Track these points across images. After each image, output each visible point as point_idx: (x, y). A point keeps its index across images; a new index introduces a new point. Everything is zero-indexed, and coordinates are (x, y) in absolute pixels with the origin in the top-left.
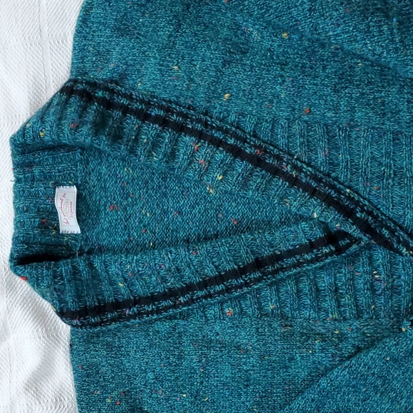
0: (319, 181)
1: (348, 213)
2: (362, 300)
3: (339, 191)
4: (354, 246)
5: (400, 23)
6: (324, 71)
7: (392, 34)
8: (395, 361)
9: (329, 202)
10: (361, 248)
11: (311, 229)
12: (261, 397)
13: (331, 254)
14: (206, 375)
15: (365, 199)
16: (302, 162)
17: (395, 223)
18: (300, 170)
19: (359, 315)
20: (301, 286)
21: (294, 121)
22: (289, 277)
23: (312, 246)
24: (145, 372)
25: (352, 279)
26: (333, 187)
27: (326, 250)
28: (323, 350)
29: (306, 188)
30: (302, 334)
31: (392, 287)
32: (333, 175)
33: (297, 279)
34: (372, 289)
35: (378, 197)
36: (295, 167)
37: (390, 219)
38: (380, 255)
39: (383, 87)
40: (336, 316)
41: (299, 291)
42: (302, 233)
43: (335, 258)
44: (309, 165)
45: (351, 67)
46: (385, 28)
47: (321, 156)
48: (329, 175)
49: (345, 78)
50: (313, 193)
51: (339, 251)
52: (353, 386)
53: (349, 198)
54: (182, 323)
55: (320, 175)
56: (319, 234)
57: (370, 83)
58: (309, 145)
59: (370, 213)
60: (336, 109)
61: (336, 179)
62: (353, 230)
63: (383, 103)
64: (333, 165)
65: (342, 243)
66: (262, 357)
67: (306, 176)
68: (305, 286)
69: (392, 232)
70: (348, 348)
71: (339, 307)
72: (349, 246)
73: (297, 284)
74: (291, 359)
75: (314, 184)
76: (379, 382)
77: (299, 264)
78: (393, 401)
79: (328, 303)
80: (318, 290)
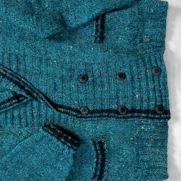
0: (13, 75)
1: (22, 88)
2: (29, 120)
3: (20, 80)
4: (25, 100)
5: (37, 18)
6: (14, 35)
7: (33, 22)
8: (37, 142)
9: (16, 84)
10: (28, 101)
11: (9, 93)
13: (15, 103)
15: (28, 82)
16: (7, 68)
17: (39, 91)
18: (6, 72)
19: (27, 126)
20: (7, 115)
21: (5, 53)
22: (3, 112)
23: (9, 100)
25: (26, 112)
26: (18, 78)
27: (14, 101)
28: (13, 139)
29: (9, 78)
30: (7, 133)
31: (40, 115)
32: (19, 73)
33: (6, 112)
34: (33, 116)
35: (33, 82)
36: (4, 70)
37: (37, 89)
38: (35, 103)
39: (34, 41)
40: (19, 126)
41: (6, 117)
42: (6, 95)
43: (17, 104)
44: (9, 70)
45: (24, 34)
46: (31, 19)
47: (14, 66)
48: (17, 74)
49: (21, 38)
50: (11, 80)
51: (19, 102)
52: (23, 152)
53: (23, 82)
55: (13, 73)
56: (12, 95)
57: (30, 39)
58: (10, 62)
59: (30, 88)
60: (19, 49)
61: (20, 75)
62: (24, 94)
63: (35, 47)
64: (18, 69)
65: (21, 99)
67: (8, 73)
68: (9, 115)
69: (38, 94)
70: (21, 137)
71: (20, 123)
72: (23, 100)
73: (6, 115)
74: (2, 142)
75: (11, 77)
76: (31, 150)
77: (5, 107)
78: (36, 157)
79: (16, 121)
80: (13, 117)
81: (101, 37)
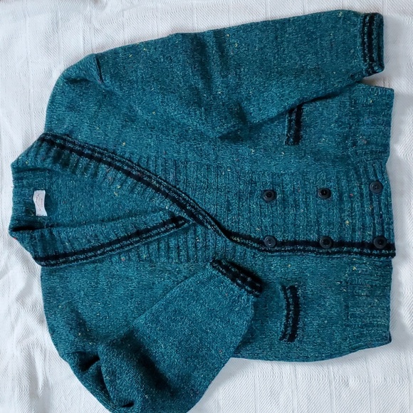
0: (170, 189)
1: (182, 207)
2: (191, 253)
3: (179, 196)
4: (186, 224)
5: (206, 110)
6: (172, 132)
7: (201, 116)
8: (203, 283)
9: (174, 201)
10: (190, 225)
11: (164, 215)
12: (138, 304)
13: (173, 228)
14: (111, 293)
15: (191, 199)
16: (161, 179)
17: (206, 212)
18: (160, 184)
19: (188, 261)
20: (161, 245)
21: (159, 157)
22: (155, 240)
23: (164, 224)
24: (80, 291)
25: (186, 242)
26: (176, 193)
27: (171, 226)
28: (169, 278)
29: (164, 193)
30: (160, 271)
31: (206, 246)
32: (178, 187)
33: (159, 241)
34: (196, 247)
35: (198, 199)
36: (158, 182)
37: (203, 210)
38: (200, 229)
39: (201, 141)
40: (177, 261)
41: (159, 248)
42: (160, 217)
43: (176, 230)
44: (165, 181)
45: (186, 131)
46: (198, 112)
47: (171, 177)
48: (175, 187)
49: (183, 136)
50: (167, 196)
51: (178, 226)
52: (182, 297)
53: (184, 199)
54: (99, 265)
55: (170, 187)
56: (168, 218)
57: (195, 139)
58: (165, 170)
59: (193, 207)
60: (178, 152)
61: (179, 189)
62: (184, 215)
63: (201, 149)
64: (177, 181)
65: (180, 222)
66: (139, 283)
67: (164, 187)
68: (162, 245)
69: (204, 217)
70: (180, 277)
71: (179, 256)
72: (184, 224)
73: (158, 244)
74: (153, 284)
75: (167, 191)
76: (195, 295)
77: (158, 234)
78: (202, 305)
79: (174, 255)
80: (169, 247)
81: (295, 137)
